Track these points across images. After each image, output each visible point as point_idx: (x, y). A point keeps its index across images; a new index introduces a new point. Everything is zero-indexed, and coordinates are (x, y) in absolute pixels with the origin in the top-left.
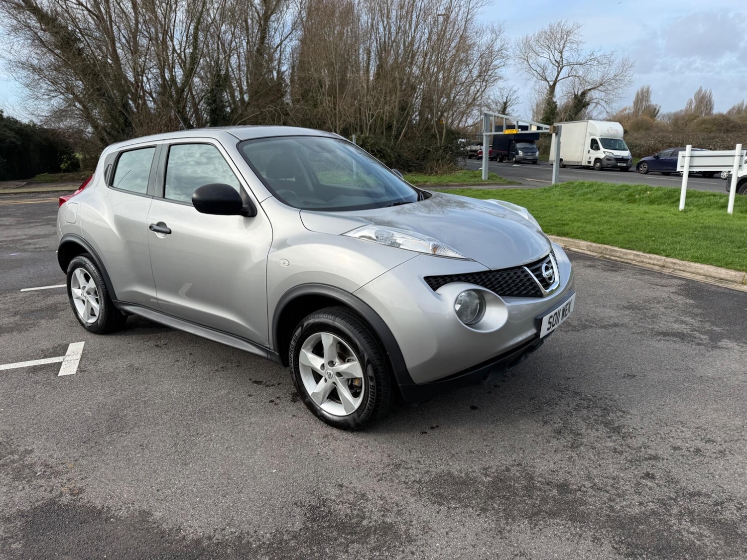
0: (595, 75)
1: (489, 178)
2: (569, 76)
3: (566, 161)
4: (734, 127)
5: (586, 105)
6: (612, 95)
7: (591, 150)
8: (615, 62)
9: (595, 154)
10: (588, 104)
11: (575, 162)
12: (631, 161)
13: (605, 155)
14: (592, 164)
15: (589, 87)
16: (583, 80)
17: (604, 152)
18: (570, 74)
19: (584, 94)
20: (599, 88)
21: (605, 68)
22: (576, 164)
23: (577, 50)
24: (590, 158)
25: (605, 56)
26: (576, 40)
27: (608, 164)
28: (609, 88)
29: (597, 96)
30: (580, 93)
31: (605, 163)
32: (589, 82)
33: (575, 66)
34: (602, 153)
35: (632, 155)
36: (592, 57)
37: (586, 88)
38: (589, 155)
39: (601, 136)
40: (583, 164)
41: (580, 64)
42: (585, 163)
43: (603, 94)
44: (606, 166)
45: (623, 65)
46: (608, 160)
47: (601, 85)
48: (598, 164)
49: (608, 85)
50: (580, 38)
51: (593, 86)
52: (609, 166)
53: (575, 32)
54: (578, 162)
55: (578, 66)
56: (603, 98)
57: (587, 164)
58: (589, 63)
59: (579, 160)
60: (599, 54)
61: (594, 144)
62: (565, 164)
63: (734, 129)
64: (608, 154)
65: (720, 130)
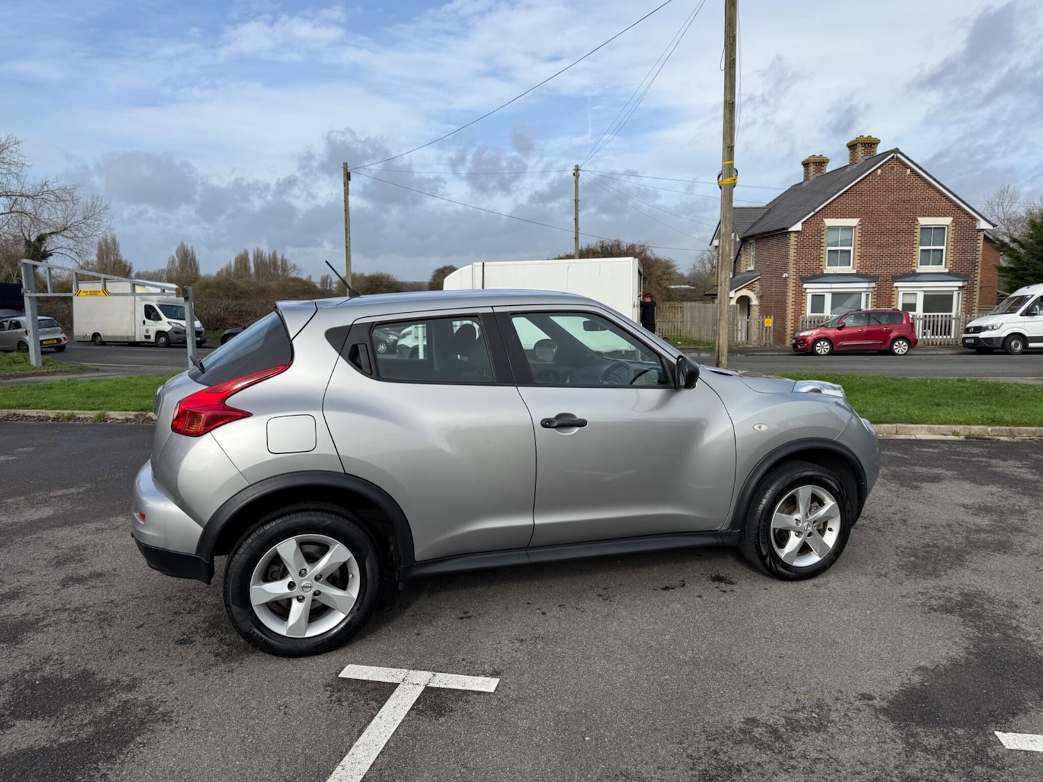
0: (53, 215)
1: (43, 364)
2: (11, 212)
3: (104, 336)
4: (241, 293)
5: (45, 256)
6: (86, 244)
7: (147, 320)
8: (81, 200)
9: (153, 327)
10: (51, 255)
11: (122, 337)
12: (205, 335)
13: (171, 327)
14: (153, 339)
15: (48, 231)
16: (35, 219)
17: (168, 323)
18: (14, 209)
19: (41, 239)
20: (65, 233)
21: (67, 206)
22: (126, 340)
23: (18, 176)
24: (147, 331)
25: (64, 190)
26: (16, 160)
27: (178, 339)
28: (80, 235)
29: (64, 244)
30: (33, 238)
31: (173, 337)
32: (46, 223)
33: (20, 198)
34: (165, 324)
35: (203, 326)
36: (45, 189)
37: (43, 232)
38: (145, 327)
39: (159, 301)
40: (138, 339)
41: (28, 197)
42: (139, 338)
43: (71, 241)
44: (176, 341)
45: (94, 206)
46: (177, 333)
47: (66, 229)
48: (163, 340)
49: (76, 229)
50: (21, 158)
51: (53, 230)
52: (179, 341)
53: (11, 149)
54: (128, 338)
55: (24, 198)
56: (72, 247)
57: (144, 339)
58: (41, 197)
59: (130, 333)
60: (56, 186)
61: (150, 313)
62: (104, 340)
63: (242, 296)
64: (174, 325)
65: (228, 296)
